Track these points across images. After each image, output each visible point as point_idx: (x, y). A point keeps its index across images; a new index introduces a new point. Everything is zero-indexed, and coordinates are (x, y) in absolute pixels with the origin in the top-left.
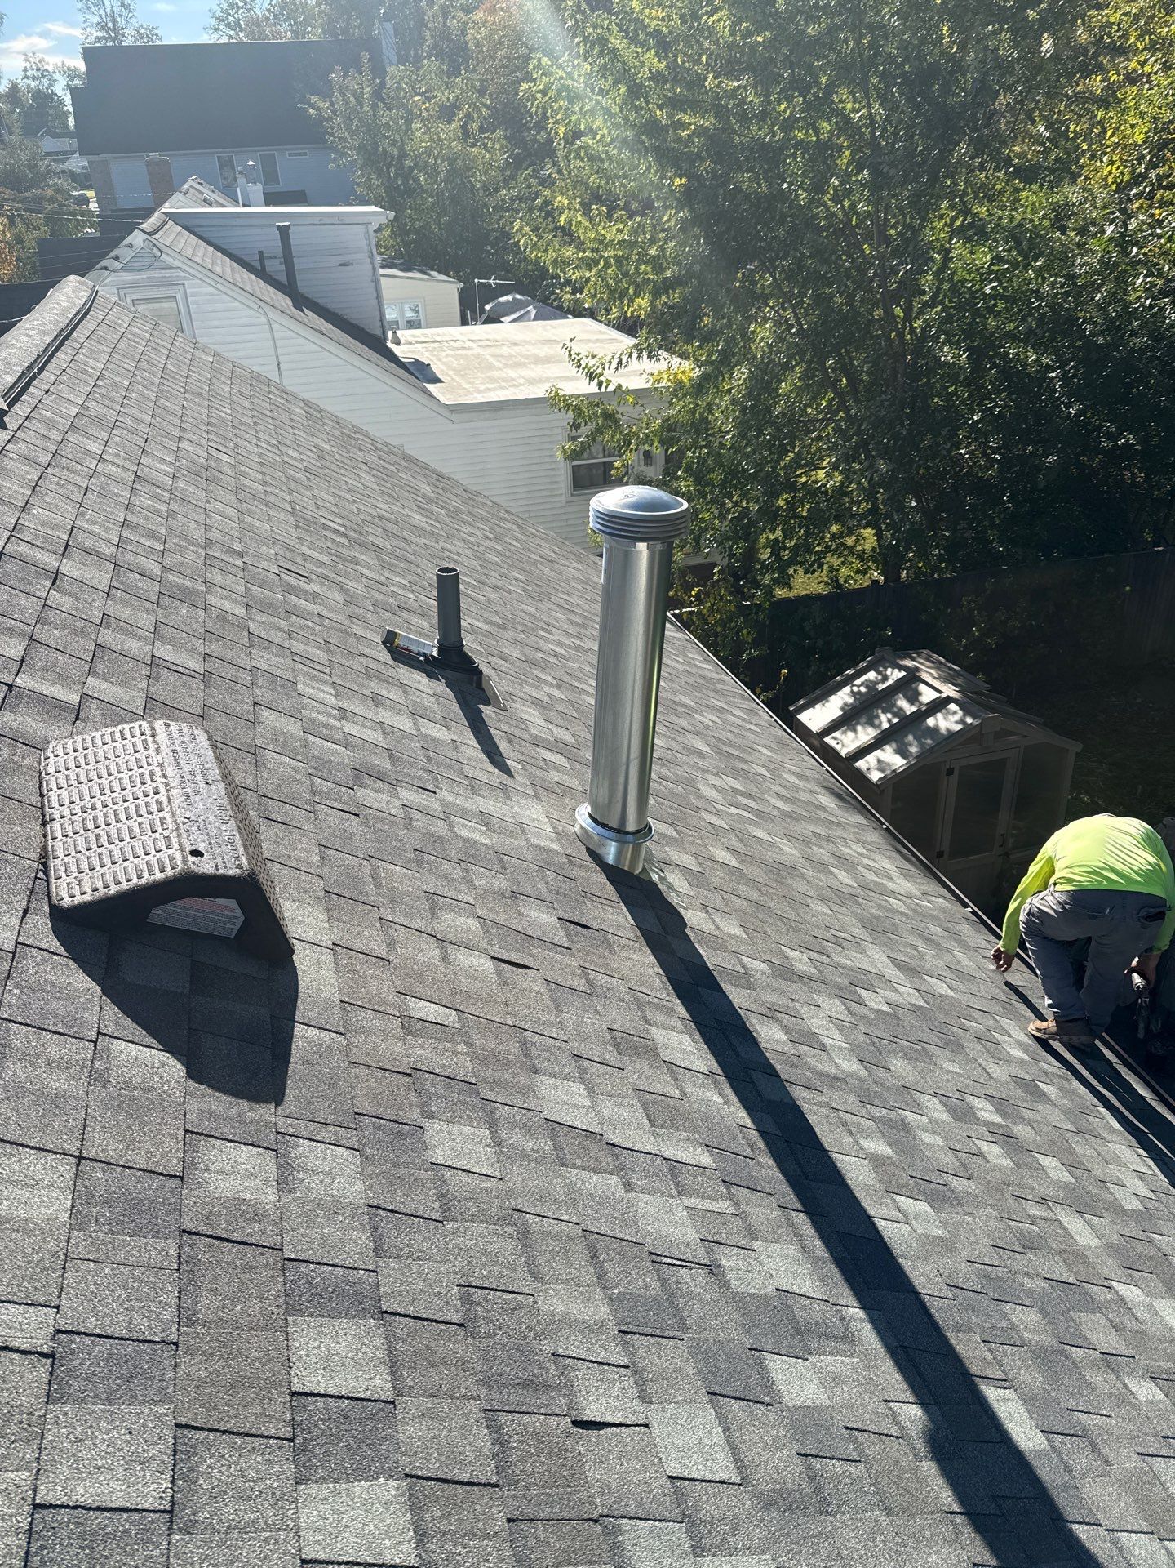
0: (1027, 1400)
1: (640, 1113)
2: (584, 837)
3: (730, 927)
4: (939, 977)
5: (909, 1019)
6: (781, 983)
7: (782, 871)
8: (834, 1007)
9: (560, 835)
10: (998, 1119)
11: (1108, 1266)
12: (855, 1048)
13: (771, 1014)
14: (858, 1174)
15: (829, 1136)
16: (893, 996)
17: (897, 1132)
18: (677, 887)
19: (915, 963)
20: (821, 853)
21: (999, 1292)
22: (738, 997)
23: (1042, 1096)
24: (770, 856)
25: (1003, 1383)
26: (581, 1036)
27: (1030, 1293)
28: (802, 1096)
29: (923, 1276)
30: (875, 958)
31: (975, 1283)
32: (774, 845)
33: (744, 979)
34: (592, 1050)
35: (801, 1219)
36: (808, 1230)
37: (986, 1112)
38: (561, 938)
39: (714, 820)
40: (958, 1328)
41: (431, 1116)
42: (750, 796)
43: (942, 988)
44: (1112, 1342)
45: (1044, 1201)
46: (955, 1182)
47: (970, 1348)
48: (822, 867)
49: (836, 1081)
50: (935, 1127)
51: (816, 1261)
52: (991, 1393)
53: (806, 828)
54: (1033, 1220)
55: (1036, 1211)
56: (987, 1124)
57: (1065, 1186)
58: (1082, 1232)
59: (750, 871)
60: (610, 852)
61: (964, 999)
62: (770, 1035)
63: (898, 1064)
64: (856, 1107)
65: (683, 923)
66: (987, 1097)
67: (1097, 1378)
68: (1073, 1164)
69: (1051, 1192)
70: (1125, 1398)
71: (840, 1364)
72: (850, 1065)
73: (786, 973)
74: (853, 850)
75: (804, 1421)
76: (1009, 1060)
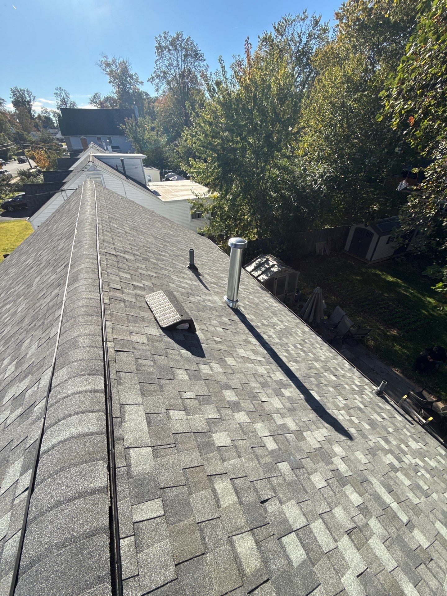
0: (316, 392)
1: (252, 353)
2: (226, 302)
3: (253, 317)
4: (286, 322)
5: (284, 331)
6: (263, 327)
7: (257, 305)
8: (272, 330)
9: (222, 302)
10: (301, 347)
11: (322, 370)
12: (278, 337)
13: (264, 333)
14: (284, 359)
15: (279, 354)
16: (280, 327)
17: (287, 351)
18: (243, 310)
19: (281, 320)
20: (261, 300)
21: (308, 376)
22: (258, 330)
23: (306, 342)
24: (254, 302)
25: (313, 390)
26: (239, 341)
27: (312, 376)
28: (273, 347)
29: (298, 375)
30: (275, 320)
31: (305, 375)
32: (254, 299)
33: (258, 327)
34: (242, 343)
35: (279, 368)
36: (280, 369)
37: (299, 346)
38: (230, 323)
39: (243, 295)
40: (304, 382)
41: (225, 357)
42: (247, 289)
43: (286, 324)
44: (325, 382)
45: (311, 361)
46: (298, 359)
47: (306, 385)
48: (262, 303)
49: (277, 343)
50: (293, 350)
51: (283, 374)
52: (311, 392)
53: (258, 295)
54: (310, 364)
55: (310, 362)
56: (299, 348)
57: (313, 358)
58: (317, 365)
59: (253, 305)
60: (231, 305)
61: (290, 326)
62: (265, 337)
63: (284, 339)
64: (281, 348)
65: (246, 317)
66: (298, 343)
67: (325, 388)
68: (313, 354)
69: (311, 359)
70: (329, 391)
71: (291, 389)
72: (278, 341)
73: (264, 325)
74: (266, 298)
75: (289, 398)
76: (300, 336)
